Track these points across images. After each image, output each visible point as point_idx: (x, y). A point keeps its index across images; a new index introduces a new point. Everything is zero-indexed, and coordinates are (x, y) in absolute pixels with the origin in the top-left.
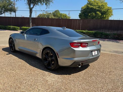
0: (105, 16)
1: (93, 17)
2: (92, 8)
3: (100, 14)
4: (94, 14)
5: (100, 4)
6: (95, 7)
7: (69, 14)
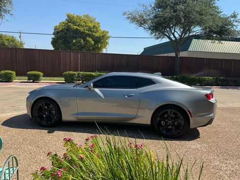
0: (100, 45)
1: (81, 47)
2: (77, 29)
3: (93, 42)
4: (82, 41)
5: (91, 25)
6: (81, 29)
7: (20, 37)
